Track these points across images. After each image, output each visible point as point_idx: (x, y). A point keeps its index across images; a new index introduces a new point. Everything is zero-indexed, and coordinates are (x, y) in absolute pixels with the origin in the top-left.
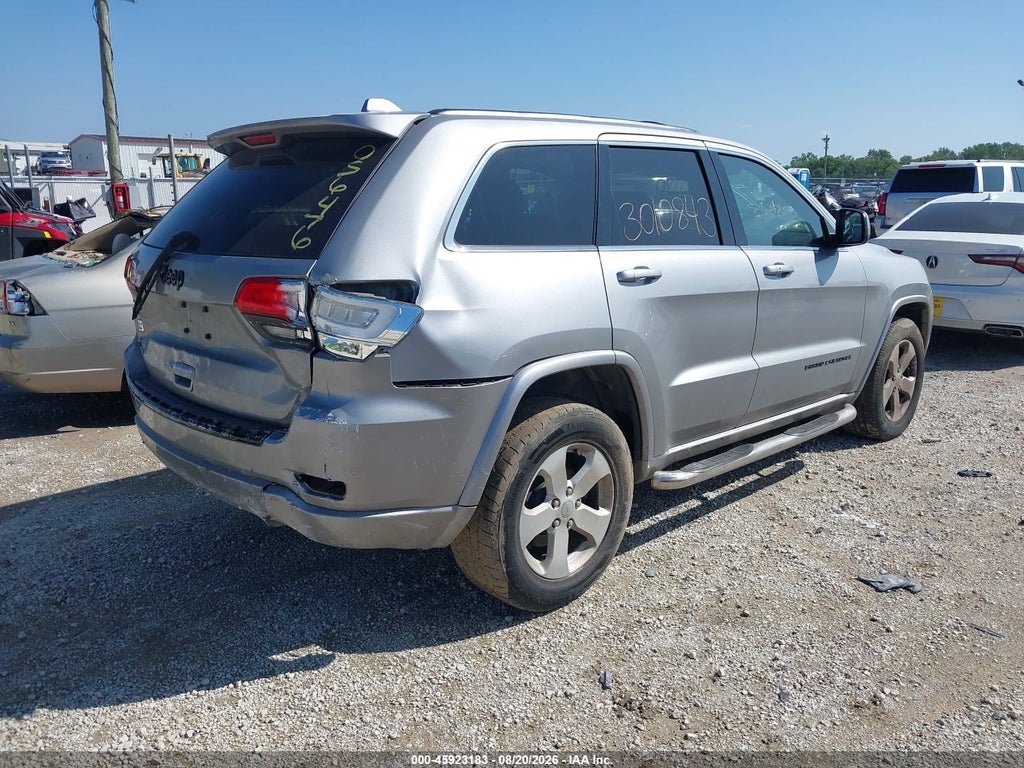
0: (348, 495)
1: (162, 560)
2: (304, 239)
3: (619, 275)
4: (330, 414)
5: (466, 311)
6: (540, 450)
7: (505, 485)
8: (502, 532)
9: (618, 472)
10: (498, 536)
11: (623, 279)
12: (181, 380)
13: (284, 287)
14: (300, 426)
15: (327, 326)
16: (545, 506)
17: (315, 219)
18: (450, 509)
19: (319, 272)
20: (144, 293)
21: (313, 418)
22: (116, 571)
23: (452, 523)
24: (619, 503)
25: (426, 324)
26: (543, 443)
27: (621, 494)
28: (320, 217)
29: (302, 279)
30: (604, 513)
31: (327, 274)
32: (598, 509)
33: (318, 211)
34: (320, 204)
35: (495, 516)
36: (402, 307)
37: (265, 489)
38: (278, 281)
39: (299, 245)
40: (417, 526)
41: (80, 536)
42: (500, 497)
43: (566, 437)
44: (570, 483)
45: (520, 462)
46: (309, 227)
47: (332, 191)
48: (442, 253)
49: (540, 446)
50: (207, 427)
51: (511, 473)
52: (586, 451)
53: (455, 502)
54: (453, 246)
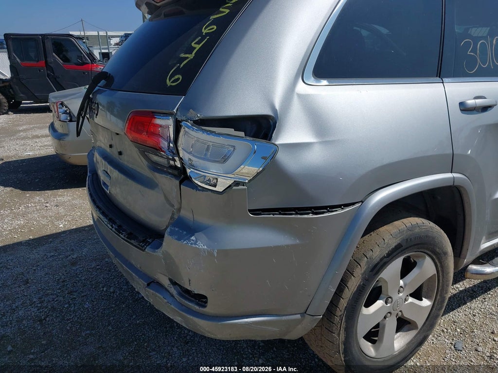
0: (209, 304)
1: (112, 290)
2: (176, 77)
3: (462, 104)
4: (193, 238)
5: (320, 143)
6: (381, 263)
7: (348, 294)
8: (342, 332)
9: (443, 271)
10: (339, 335)
11: (464, 108)
12: (105, 184)
13: (158, 121)
14: (170, 243)
15: (190, 159)
16: (379, 303)
17: (188, 58)
18: (298, 316)
19: (185, 108)
20: (81, 118)
21: (179, 239)
22: (83, 296)
23: (300, 326)
24: (441, 296)
25: (283, 157)
26: (384, 257)
27: (443, 289)
28: (191, 56)
29: (171, 114)
30: (426, 303)
31: (191, 110)
32: (421, 300)
33: (190, 50)
34: (193, 44)
35: (337, 319)
36: (258, 144)
37: (148, 285)
38: (153, 115)
39: (172, 82)
40: (270, 328)
41: (73, 264)
42: (343, 303)
43: (405, 249)
44: (401, 282)
45: (362, 274)
46: (182, 66)
47: (204, 31)
48: (301, 87)
49: (381, 260)
50: (113, 227)
51: (354, 284)
52: (418, 257)
53: (303, 311)
54: (312, 80)
